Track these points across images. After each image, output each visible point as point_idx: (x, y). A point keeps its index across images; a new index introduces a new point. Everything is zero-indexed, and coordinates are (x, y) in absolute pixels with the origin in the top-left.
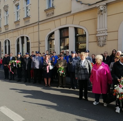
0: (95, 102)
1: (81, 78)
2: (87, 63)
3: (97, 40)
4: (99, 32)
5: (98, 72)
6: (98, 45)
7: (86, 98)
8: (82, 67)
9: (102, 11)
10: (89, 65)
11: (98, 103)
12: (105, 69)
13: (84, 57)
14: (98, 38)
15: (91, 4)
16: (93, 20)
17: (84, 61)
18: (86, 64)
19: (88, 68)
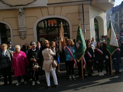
0: (18, 83)
1: (4, 67)
2: (9, 52)
3: (20, 34)
4: (20, 29)
5: (18, 58)
6: (21, 38)
7: (11, 82)
8: (4, 56)
9: (21, 13)
10: (10, 54)
11: (20, 83)
12: (23, 56)
13: (5, 48)
14: (20, 33)
15: (12, 5)
16: (15, 18)
17: (5, 51)
18: (8, 54)
19: (10, 57)
